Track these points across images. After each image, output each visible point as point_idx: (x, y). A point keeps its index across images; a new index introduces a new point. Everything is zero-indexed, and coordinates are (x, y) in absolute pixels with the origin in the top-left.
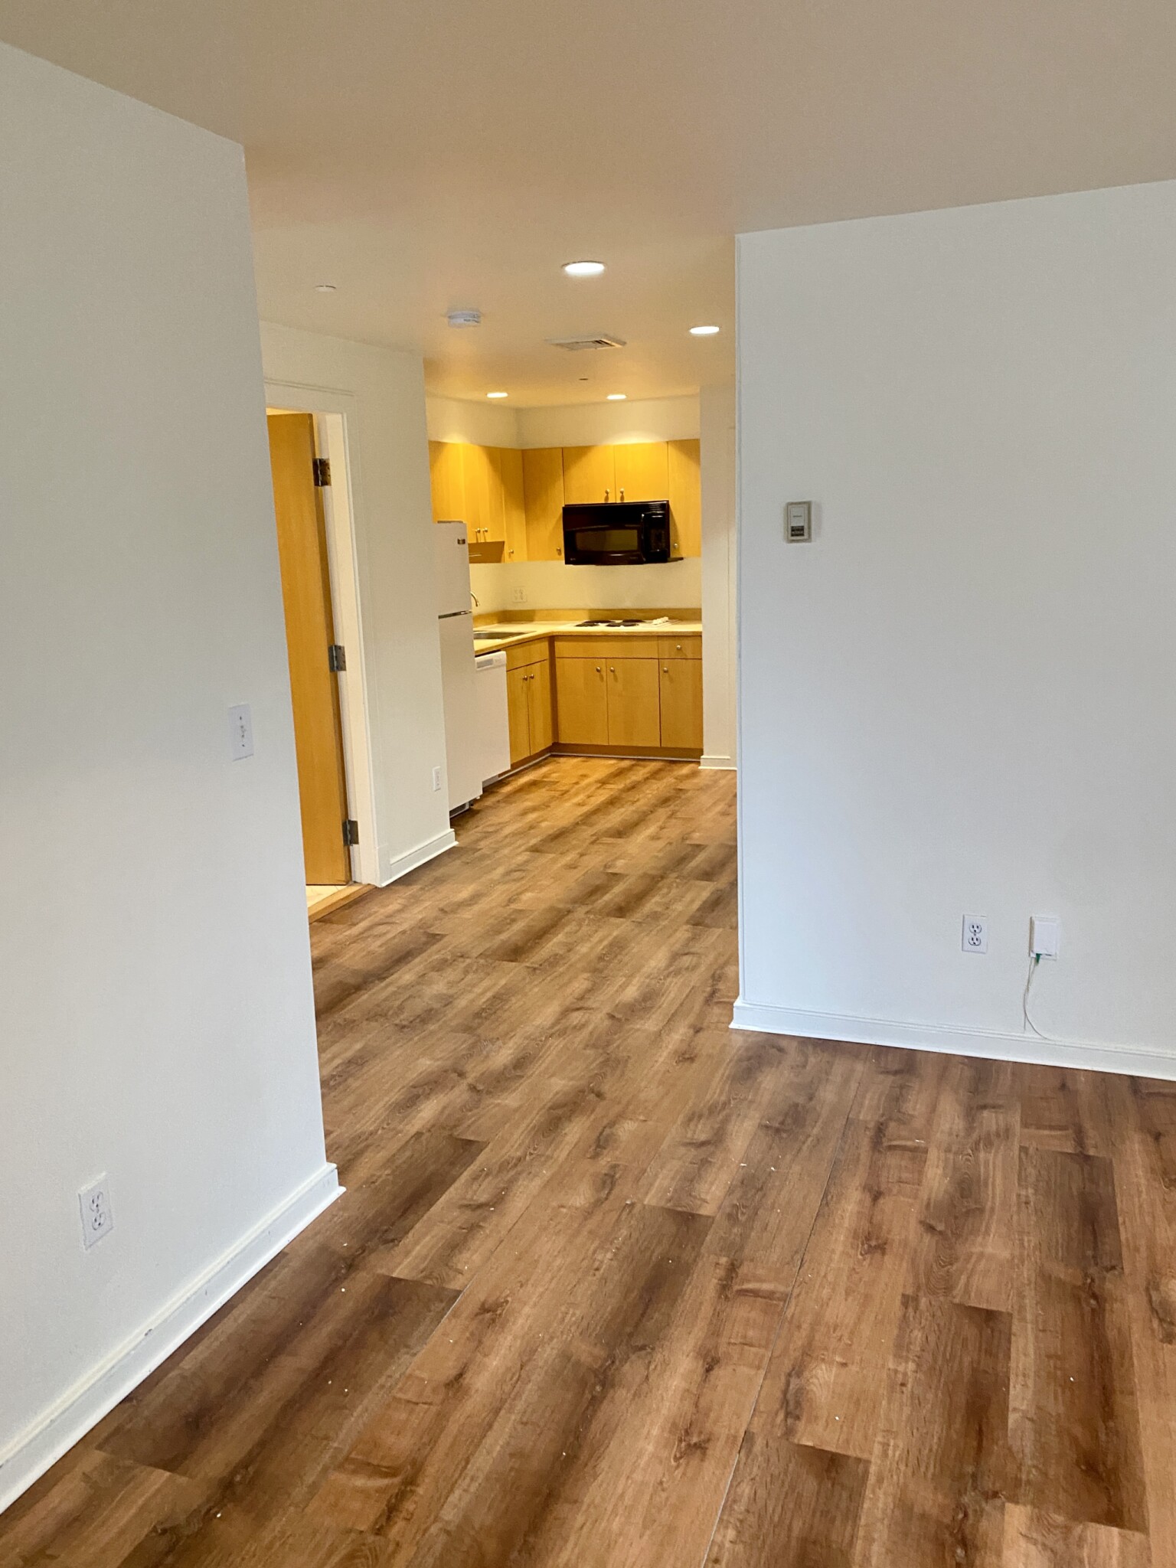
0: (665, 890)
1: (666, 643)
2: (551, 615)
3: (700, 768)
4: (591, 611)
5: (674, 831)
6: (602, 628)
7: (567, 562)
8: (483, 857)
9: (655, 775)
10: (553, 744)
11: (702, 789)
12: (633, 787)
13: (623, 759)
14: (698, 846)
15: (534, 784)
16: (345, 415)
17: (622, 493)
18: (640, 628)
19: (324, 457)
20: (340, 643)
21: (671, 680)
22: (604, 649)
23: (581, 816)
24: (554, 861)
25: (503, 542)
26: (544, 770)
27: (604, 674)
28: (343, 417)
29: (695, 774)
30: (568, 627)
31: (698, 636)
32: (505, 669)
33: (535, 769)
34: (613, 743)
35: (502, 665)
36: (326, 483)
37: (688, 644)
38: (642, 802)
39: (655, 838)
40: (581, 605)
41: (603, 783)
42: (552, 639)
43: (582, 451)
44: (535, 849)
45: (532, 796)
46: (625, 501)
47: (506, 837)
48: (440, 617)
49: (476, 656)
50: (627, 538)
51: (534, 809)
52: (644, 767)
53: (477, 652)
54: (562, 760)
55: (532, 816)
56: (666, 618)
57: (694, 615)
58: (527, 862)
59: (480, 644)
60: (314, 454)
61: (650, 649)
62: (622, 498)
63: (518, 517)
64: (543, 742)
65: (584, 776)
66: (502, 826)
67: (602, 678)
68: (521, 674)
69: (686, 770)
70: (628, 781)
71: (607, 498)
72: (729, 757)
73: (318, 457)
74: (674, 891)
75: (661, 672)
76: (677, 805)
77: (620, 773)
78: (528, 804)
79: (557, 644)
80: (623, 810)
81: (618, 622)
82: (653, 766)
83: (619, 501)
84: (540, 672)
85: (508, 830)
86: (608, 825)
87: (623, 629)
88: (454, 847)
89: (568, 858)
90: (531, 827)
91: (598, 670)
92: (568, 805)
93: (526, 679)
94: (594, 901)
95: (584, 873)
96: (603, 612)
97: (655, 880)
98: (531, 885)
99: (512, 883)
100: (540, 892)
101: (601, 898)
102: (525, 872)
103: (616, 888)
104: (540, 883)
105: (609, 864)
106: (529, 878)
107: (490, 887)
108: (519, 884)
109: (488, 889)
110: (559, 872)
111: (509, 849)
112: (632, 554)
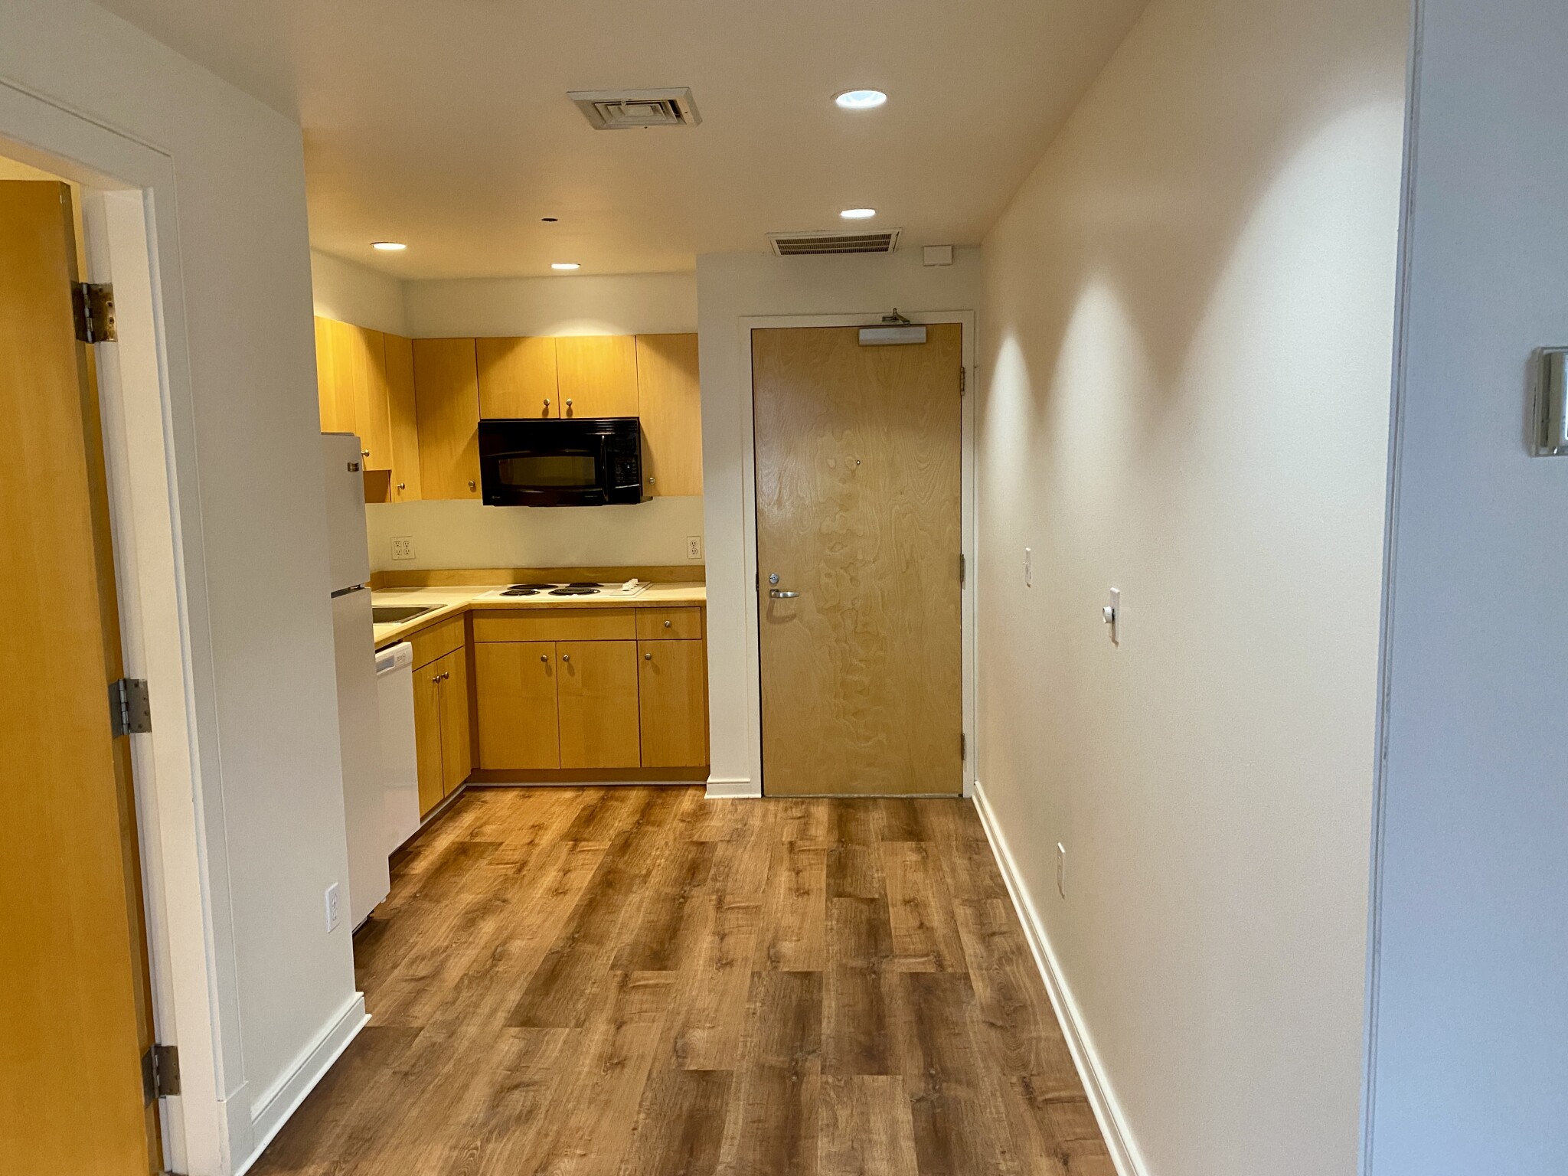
0: (823, 1115)
1: (648, 618)
2: (454, 577)
3: (707, 796)
4: (517, 570)
5: (745, 944)
6: (543, 597)
7: (485, 503)
8: (434, 1053)
9: (646, 816)
10: (472, 770)
11: (737, 836)
12: (625, 845)
13: (582, 788)
14: (807, 975)
15: (463, 852)
16: (151, 191)
17: (569, 404)
18: (605, 595)
19: (101, 280)
20: (137, 674)
21: (656, 670)
22: (551, 628)
23: (571, 919)
24: (574, 1047)
25: (390, 471)
26: (468, 819)
27: (552, 663)
29: (703, 811)
30: (492, 596)
31: (700, 606)
32: (410, 669)
33: (452, 819)
34: (567, 764)
35: (406, 666)
36: (102, 334)
37: (681, 620)
38: (655, 878)
39: (724, 963)
40: (502, 564)
41: (576, 836)
42: (469, 614)
43: (506, 344)
44: (526, 1019)
45: (467, 878)
47: (458, 988)
48: (334, 595)
49: (376, 652)
50: (578, 468)
51: (483, 910)
52: (623, 800)
53: (376, 645)
54: (488, 796)
55: (488, 927)
56: (635, 581)
57: (695, 575)
58: (525, 1054)
59: (383, 631)
60: (74, 270)
61: (624, 627)
62: (570, 412)
63: (408, 436)
64: (459, 771)
65: (538, 828)
66: (440, 957)
67: (549, 672)
68: (431, 673)
69: (687, 802)
70: (612, 833)
71: (546, 411)
72: (748, 780)
73: (83, 279)
74: (843, 1113)
75: (641, 659)
76: (715, 879)
77: (589, 818)
78: (468, 899)
79: (478, 623)
80: (634, 898)
81: (562, 586)
82: (635, 798)
83: (564, 416)
84: (455, 665)
85: (455, 971)
86: (628, 938)
87: (575, 598)
88: (365, 1029)
89: (599, 1032)
90: (497, 957)
91: (543, 659)
92: (538, 892)
93: (437, 681)
95: (648, 1080)
96: (537, 572)
97: (789, 1084)
98: (559, 1133)
99: (516, 1131)
100: (585, 1155)
101: (716, 1156)
102: (532, 1088)
103: (730, 1118)
104: (573, 1122)
105: (680, 1043)
106: (543, 1109)
107: (476, 1148)
108: (532, 1134)
109: (472, 1155)
110: (597, 1083)
111: (477, 1020)
112: (586, 490)
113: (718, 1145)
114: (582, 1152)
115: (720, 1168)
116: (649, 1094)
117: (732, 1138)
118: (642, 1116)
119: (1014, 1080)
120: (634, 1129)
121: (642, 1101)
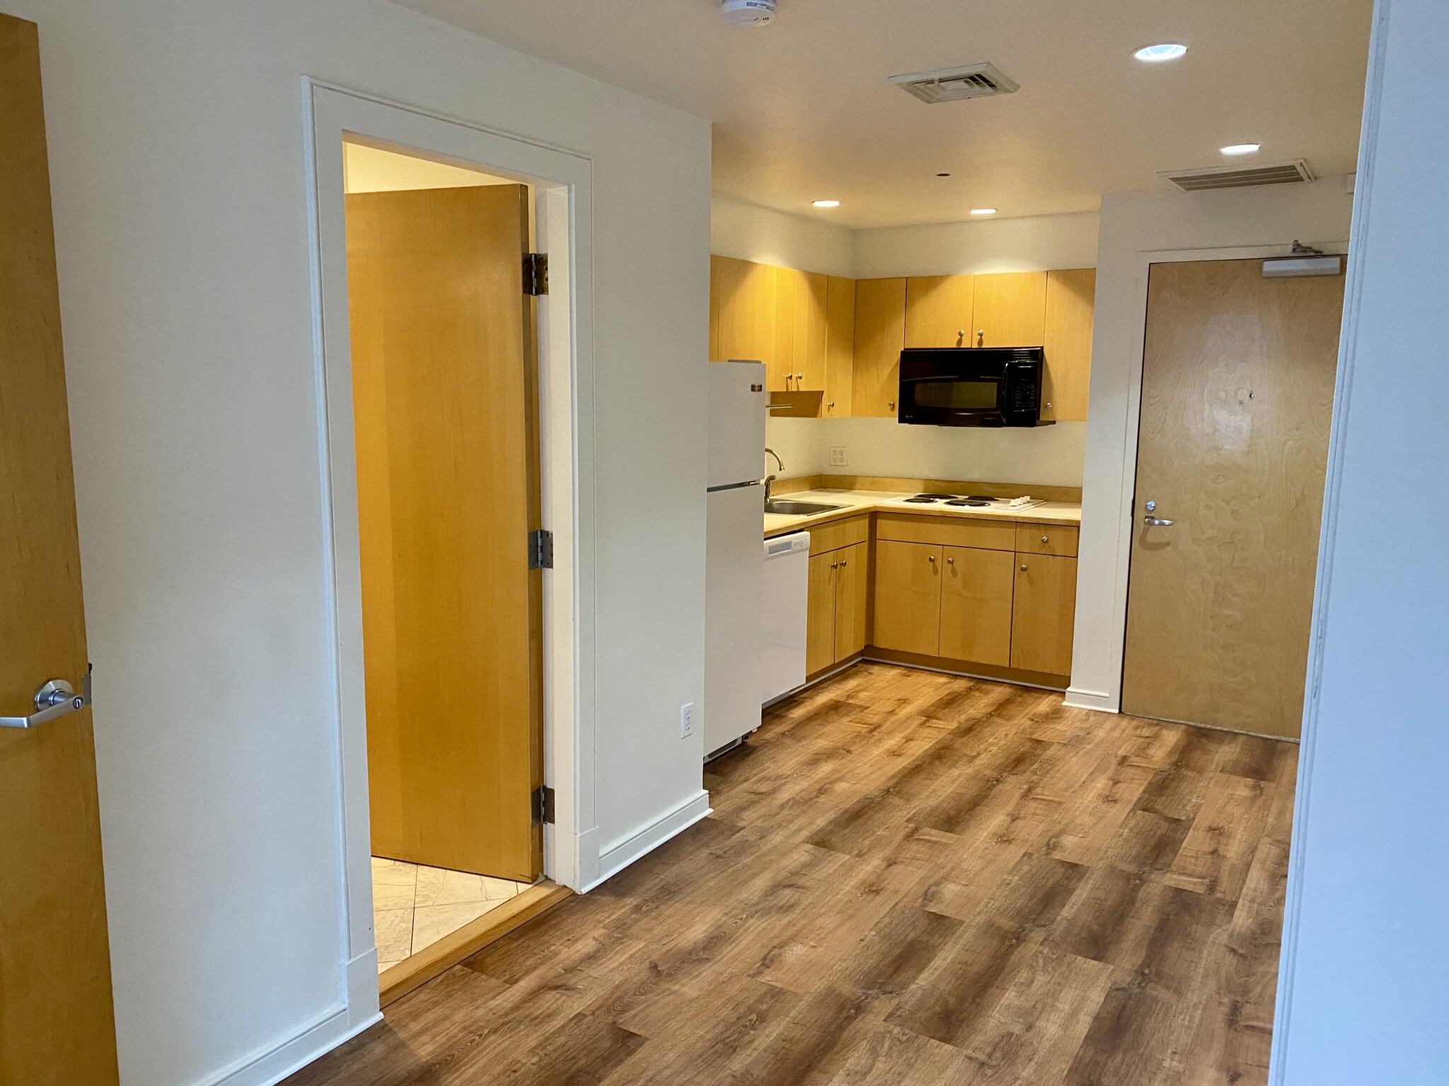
0: (1024, 975)
1: (1027, 533)
2: (876, 483)
3: (1064, 703)
4: (927, 480)
5: (1032, 830)
6: (940, 505)
7: (900, 422)
8: (744, 847)
9: (1000, 709)
10: (865, 647)
11: (1074, 743)
12: (969, 730)
13: (957, 677)
14: (1074, 866)
15: (835, 707)
16: (573, 187)
17: (981, 335)
18: (992, 509)
19: (542, 252)
20: (547, 528)
21: (1031, 582)
22: (940, 533)
23: (893, 777)
24: (848, 870)
25: (822, 392)
26: (851, 684)
27: (939, 564)
28: (569, 192)
29: (1057, 714)
30: (895, 501)
31: (1074, 526)
32: (807, 553)
33: (839, 682)
34: (945, 654)
35: (805, 550)
36: (542, 290)
37: (1058, 537)
38: (984, 759)
39: (1004, 839)
40: (917, 475)
41: (929, 715)
42: (874, 515)
43: (931, 283)
44: (822, 841)
45: (828, 728)
46: (984, 346)
47: (782, 807)
48: (709, 490)
49: (765, 539)
50: (985, 393)
51: (828, 755)
52: (987, 693)
53: (765, 533)
54: (876, 669)
55: (826, 768)
56: (1028, 498)
57: (1071, 496)
58: (808, 865)
59: (773, 521)
60: (525, 244)
61: (1004, 539)
62: (980, 342)
63: (844, 363)
64: (851, 644)
65: (903, 701)
66: (781, 781)
67: (935, 571)
68: (829, 559)
69: (1044, 705)
70: (963, 717)
71: (960, 342)
72: (1107, 695)
73: (532, 250)
74: (1041, 978)
75: (1018, 569)
76: (1034, 773)
77: (951, 702)
78: (821, 744)
79: (882, 524)
80: (955, 772)
81: (961, 498)
82: (998, 693)
83: (975, 346)
84: (855, 559)
85: (785, 795)
86: (933, 802)
87: (967, 509)
88: (705, 819)
89: (871, 865)
90: (821, 791)
91: (930, 559)
92: (877, 751)
93: (835, 567)
94: (904, 986)
95: (891, 909)
96: (943, 484)
97: (1007, 943)
98: (804, 927)
99: (774, 916)
100: (815, 947)
101: (915, 978)
102: (801, 890)
103: (942, 955)
104: (818, 922)
105: (933, 889)
106: (802, 906)
107: (741, 919)
108: (785, 921)
109: (736, 923)
110: (851, 900)
111: (784, 833)
112: (988, 413)
113: (921, 970)
114: (814, 944)
115: (913, 987)
116: (887, 920)
117: (935, 969)
118: (873, 933)
119: (1226, 1000)
120: (861, 940)
121: (879, 922)
